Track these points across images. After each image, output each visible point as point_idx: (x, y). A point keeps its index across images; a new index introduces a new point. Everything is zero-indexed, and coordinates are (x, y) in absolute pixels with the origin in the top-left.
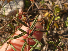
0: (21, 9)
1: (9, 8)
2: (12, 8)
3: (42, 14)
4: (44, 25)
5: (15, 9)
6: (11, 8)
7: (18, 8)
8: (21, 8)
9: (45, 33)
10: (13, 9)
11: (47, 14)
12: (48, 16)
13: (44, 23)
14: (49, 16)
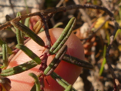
0: (36, 8)
1: (6, 6)
2: (15, 6)
3: (90, 22)
4: (93, 49)
5: (22, 9)
6: (12, 6)
7: (30, 6)
8: (38, 6)
9: (97, 70)
10: (18, 8)
11: (100, 21)
12: (103, 26)
13: (95, 44)
14: (106, 26)
